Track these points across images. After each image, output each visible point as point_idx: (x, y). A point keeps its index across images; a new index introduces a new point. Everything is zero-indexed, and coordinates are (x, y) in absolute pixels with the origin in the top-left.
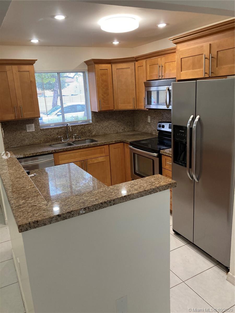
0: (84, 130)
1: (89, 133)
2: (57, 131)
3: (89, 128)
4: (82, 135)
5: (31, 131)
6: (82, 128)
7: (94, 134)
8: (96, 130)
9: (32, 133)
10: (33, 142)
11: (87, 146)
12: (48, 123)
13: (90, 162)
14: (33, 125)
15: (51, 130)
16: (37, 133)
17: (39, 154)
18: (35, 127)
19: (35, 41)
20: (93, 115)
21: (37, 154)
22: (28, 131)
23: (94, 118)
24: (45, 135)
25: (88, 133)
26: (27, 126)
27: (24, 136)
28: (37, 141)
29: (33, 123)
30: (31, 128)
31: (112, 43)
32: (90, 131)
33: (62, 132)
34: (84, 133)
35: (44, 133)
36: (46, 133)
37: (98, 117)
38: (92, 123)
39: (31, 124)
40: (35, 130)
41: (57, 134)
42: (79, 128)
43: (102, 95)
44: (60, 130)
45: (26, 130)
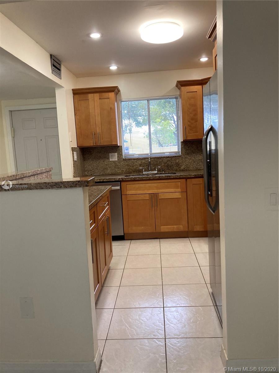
0: (170, 163)
1: (177, 166)
2: (140, 162)
3: (177, 161)
4: (168, 168)
5: (113, 160)
6: (168, 161)
7: (182, 168)
8: (186, 163)
9: (114, 162)
10: (115, 172)
11: (158, 178)
12: (132, 153)
13: (162, 196)
14: (116, 154)
15: (133, 160)
16: (119, 163)
17: (106, 181)
18: (118, 157)
19: (114, 68)
20: (183, 146)
21: (104, 181)
22: (111, 160)
23: (183, 149)
24: (128, 165)
25: (175, 167)
26: (110, 154)
27: (106, 165)
28: (119, 171)
29: (116, 152)
30: (114, 157)
31: (199, 60)
32: (178, 165)
33: (146, 164)
34: (170, 166)
35: (126, 163)
36: (128, 163)
37: (190, 148)
38: (181, 156)
39: (114, 153)
40: (118, 159)
41: (140, 165)
42: (165, 160)
43: (189, 122)
44: (143, 161)
45: (109, 158)
